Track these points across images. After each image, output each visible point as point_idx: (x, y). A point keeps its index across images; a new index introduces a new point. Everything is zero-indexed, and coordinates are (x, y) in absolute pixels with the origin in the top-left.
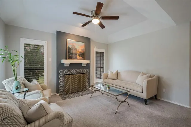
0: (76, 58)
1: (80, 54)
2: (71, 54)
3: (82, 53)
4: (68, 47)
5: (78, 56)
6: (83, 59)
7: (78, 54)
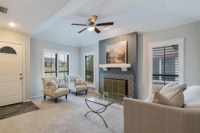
0: (114, 62)
1: (118, 57)
2: (109, 58)
3: (122, 55)
4: (107, 53)
5: (116, 60)
6: (123, 62)
7: (116, 58)
